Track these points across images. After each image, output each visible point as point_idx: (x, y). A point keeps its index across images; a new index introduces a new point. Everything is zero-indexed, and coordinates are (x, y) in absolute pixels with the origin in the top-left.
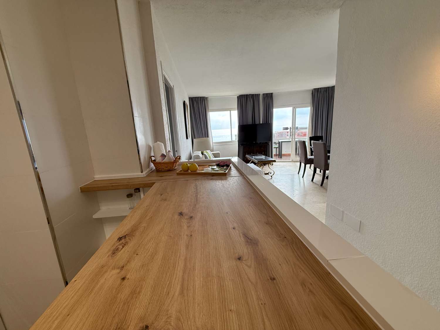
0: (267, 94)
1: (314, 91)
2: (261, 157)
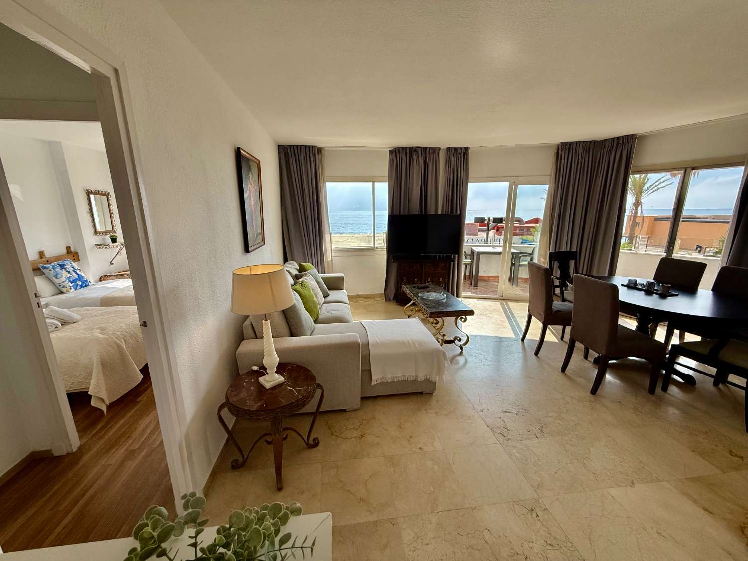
0: (456, 149)
1: (560, 148)
2: (439, 295)
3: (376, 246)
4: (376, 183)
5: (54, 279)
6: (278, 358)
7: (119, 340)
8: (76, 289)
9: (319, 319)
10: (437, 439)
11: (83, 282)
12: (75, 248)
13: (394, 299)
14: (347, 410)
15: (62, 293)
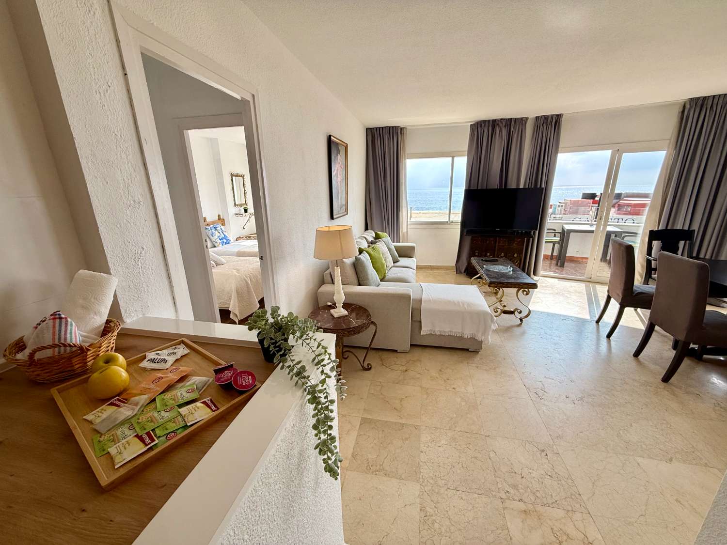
0: (546, 118)
2: (505, 268)
3: (451, 220)
4: (455, 159)
5: (211, 236)
6: (344, 297)
7: (247, 278)
8: (223, 245)
9: (386, 279)
10: (471, 385)
11: (227, 240)
12: (223, 216)
13: (464, 273)
14: (398, 351)
15: (215, 247)
